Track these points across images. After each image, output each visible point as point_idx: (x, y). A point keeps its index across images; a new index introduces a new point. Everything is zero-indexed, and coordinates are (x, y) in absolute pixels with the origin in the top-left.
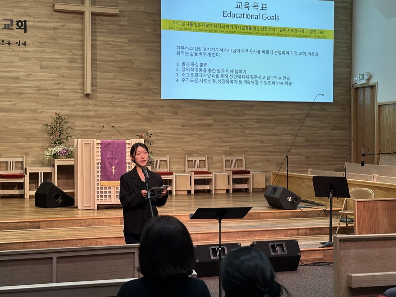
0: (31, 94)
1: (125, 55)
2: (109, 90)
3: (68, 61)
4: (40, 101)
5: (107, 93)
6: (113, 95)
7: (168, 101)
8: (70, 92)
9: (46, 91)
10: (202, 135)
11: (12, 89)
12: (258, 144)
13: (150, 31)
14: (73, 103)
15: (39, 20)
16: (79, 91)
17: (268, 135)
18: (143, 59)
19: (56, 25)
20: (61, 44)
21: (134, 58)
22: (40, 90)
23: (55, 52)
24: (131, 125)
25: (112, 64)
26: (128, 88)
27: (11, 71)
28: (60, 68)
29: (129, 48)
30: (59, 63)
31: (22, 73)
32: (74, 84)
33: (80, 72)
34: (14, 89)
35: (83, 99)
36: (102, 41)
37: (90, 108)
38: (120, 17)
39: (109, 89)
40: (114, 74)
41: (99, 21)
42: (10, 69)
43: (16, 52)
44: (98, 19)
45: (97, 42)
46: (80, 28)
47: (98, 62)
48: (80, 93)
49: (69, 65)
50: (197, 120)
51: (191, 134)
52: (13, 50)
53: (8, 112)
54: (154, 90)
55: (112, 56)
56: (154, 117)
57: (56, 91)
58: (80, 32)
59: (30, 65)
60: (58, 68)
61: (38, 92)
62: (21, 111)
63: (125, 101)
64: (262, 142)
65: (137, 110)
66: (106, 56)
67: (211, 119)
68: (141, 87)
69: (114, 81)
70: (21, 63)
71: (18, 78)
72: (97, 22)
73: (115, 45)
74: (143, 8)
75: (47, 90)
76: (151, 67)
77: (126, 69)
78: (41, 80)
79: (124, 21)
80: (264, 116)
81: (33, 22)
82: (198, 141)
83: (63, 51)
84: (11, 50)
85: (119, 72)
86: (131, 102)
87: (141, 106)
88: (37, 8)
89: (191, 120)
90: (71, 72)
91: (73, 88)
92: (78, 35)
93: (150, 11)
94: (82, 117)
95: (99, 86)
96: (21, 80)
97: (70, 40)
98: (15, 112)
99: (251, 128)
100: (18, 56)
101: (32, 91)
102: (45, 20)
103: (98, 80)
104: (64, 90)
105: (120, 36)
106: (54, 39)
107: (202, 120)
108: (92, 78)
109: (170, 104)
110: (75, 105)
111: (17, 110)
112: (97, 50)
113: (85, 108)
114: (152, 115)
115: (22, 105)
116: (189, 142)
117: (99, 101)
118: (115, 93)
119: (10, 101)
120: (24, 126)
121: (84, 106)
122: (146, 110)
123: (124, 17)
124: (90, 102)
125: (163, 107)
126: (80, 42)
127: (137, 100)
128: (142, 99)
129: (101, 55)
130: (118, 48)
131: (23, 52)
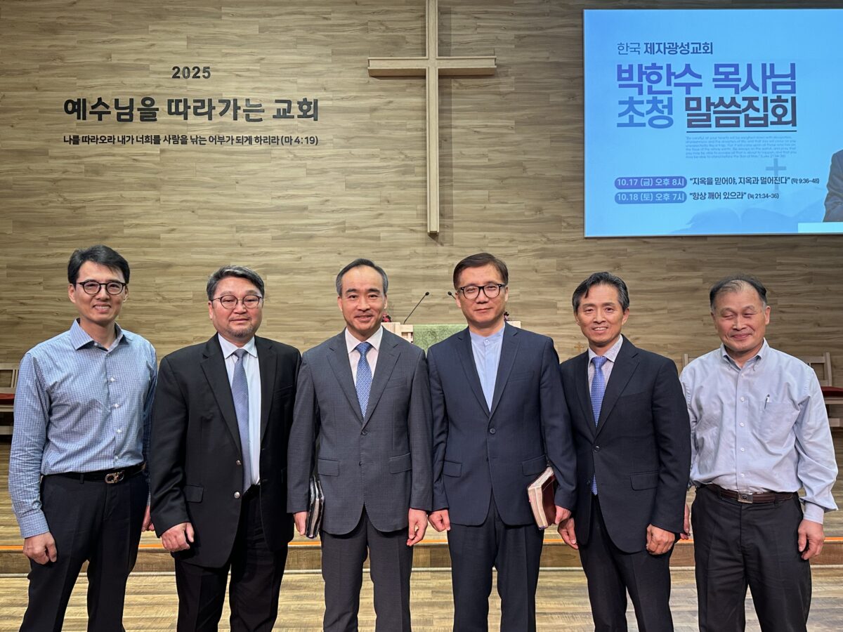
0: (328, 237)
1: (511, 152)
2: (477, 225)
3: (396, 172)
4: (345, 251)
5: (474, 230)
6: (487, 234)
7: (599, 242)
8: (401, 231)
9: (356, 231)
10: (678, 311)
11: (293, 230)
12: (809, 329)
13: (561, 100)
14: (406, 252)
15: (343, 95)
16: (418, 228)
17: (832, 309)
18: (546, 158)
19: (374, 102)
20: (384, 138)
21: (526, 156)
22: (344, 230)
23: (373, 156)
24: (521, 292)
25: (483, 172)
26: (516, 219)
27: (293, 196)
28: (384, 186)
29: (518, 138)
30: (380, 176)
31: (313, 199)
32: (407, 215)
33: (419, 191)
34: (298, 230)
35: (426, 244)
36: (463, 127)
37: (440, 261)
38: (498, 77)
39: (478, 221)
40: (486, 192)
41: (458, 88)
42: (291, 192)
43: (301, 158)
44: (454, 84)
45: (453, 130)
46: (420, 105)
47: (454, 170)
48: (421, 232)
49: (399, 179)
50: (664, 279)
51: (652, 310)
52: (295, 156)
53: (287, 274)
54: (569, 220)
55: (484, 156)
56: (571, 275)
57: (375, 230)
58: (420, 113)
59: (328, 183)
60: (379, 185)
61: (342, 234)
62: (311, 271)
63: (511, 245)
64: (819, 325)
65: (534, 262)
66: (470, 157)
67: (698, 277)
68: (541, 216)
69: (488, 206)
70: (310, 181)
71: (305, 208)
72: (453, 91)
73: (488, 133)
74: (546, 54)
75: (357, 228)
76: (564, 174)
77: (511, 181)
78: (346, 210)
79: (506, 84)
80: (820, 266)
81: (332, 100)
82: (668, 323)
83: (387, 152)
84: (291, 156)
85: (496, 188)
86: (522, 247)
87: (543, 254)
88: (340, 72)
89: (651, 279)
90: (403, 192)
91: (408, 222)
92: (416, 119)
93: (561, 60)
94: (425, 279)
95: (457, 217)
96: (311, 211)
97: (401, 130)
98: (299, 274)
99: (791, 294)
100: (305, 166)
101: (331, 233)
102: (354, 94)
103: (454, 206)
104: (390, 229)
105: (499, 114)
106: (371, 130)
107: (677, 278)
108: (442, 202)
109: (604, 248)
110: (409, 257)
111: (302, 269)
112: (453, 145)
113: (429, 262)
114: (566, 271)
115: (313, 260)
116: (648, 325)
117: (457, 246)
118: (489, 230)
119: (291, 253)
120: (316, 298)
121: (429, 257)
122: (553, 261)
123: (507, 76)
124: (440, 248)
125: (588, 254)
126: (420, 133)
127: (534, 242)
128: (544, 239)
129: (462, 155)
130: (494, 140)
131: (314, 158)
